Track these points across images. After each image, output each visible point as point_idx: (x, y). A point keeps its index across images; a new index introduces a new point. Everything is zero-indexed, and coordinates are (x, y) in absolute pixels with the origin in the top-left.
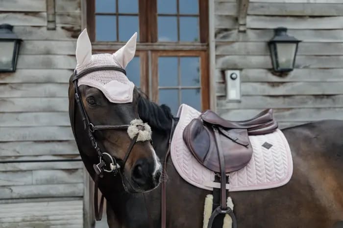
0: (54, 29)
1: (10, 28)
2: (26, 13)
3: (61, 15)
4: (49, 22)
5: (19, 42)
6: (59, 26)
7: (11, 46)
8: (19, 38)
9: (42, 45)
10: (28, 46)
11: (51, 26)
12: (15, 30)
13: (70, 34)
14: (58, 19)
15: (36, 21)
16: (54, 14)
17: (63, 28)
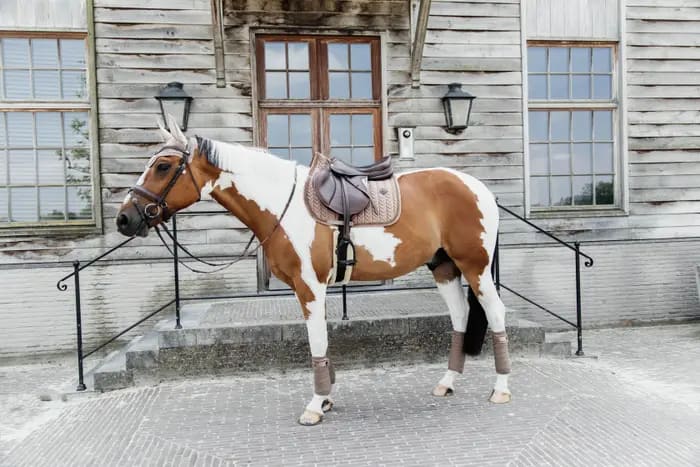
0: (224, 87)
1: (180, 86)
2: (195, 70)
3: (230, 72)
4: (218, 79)
5: (189, 100)
6: (229, 83)
7: (181, 105)
8: (190, 95)
9: (212, 103)
10: (198, 104)
11: (221, 83)
12: (185, 88)
13: (240, 91)
14: (227, 77)
15: (204, 78)
16: (224, 71)
17: (233, 85)
